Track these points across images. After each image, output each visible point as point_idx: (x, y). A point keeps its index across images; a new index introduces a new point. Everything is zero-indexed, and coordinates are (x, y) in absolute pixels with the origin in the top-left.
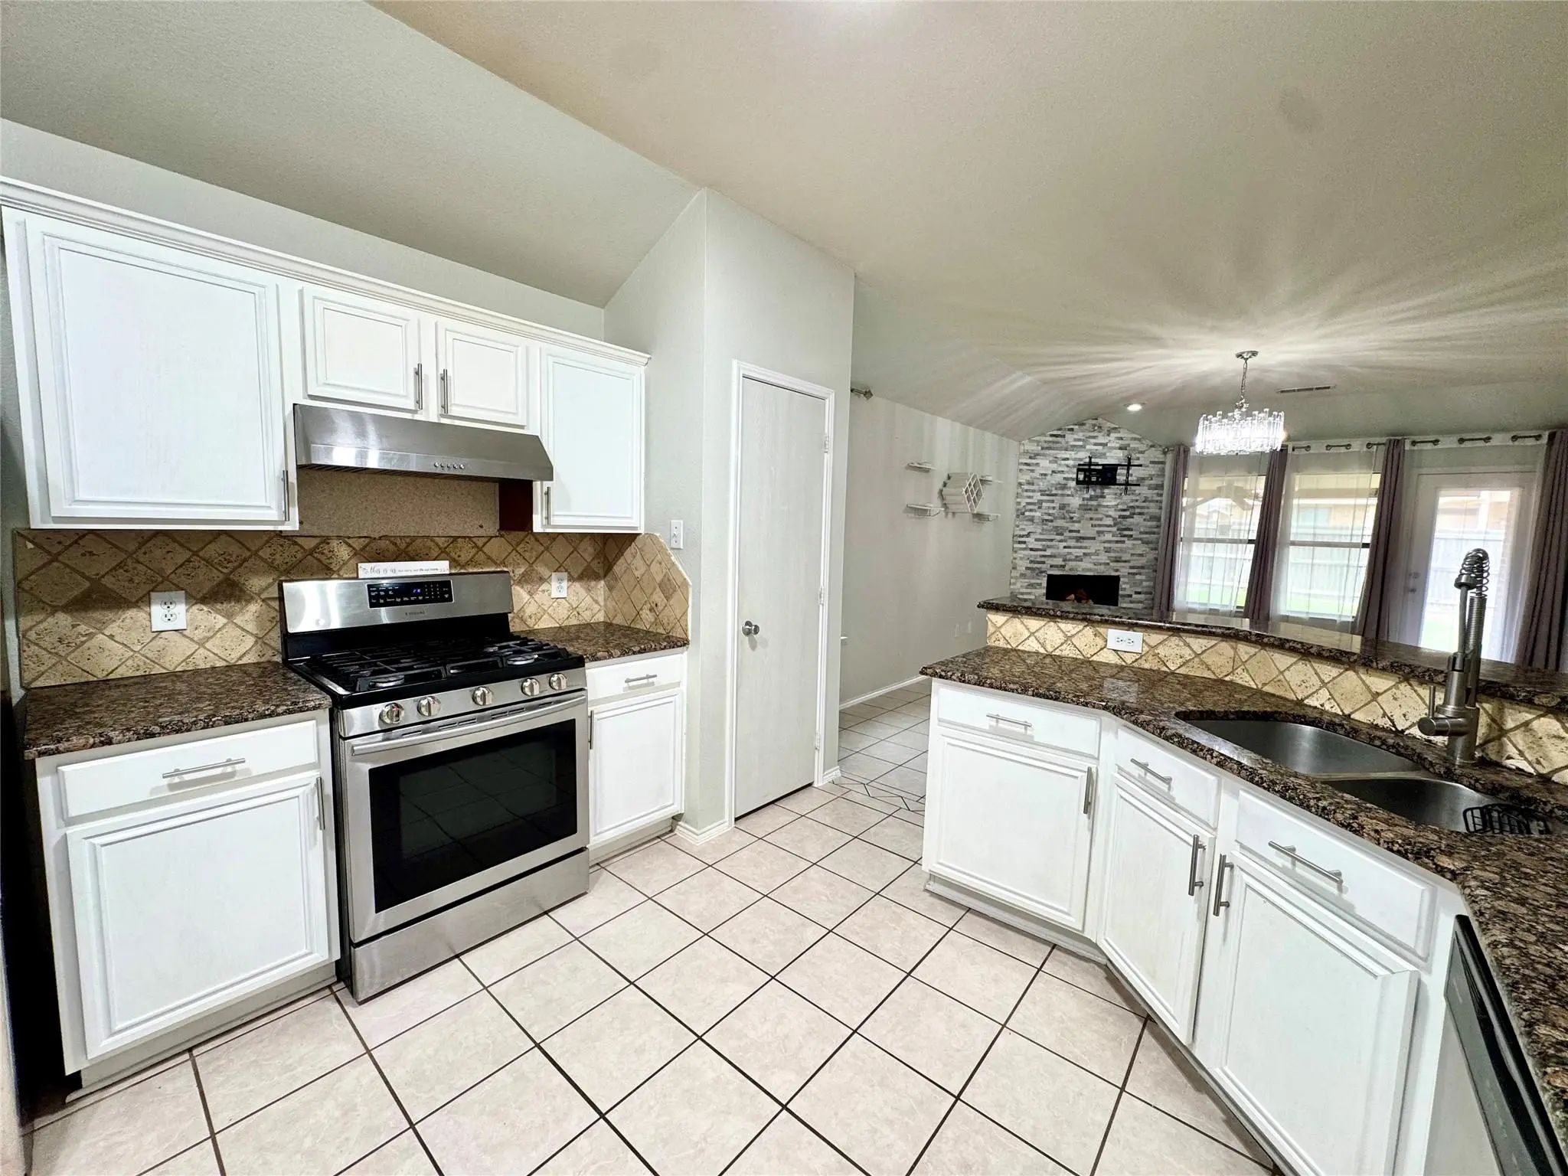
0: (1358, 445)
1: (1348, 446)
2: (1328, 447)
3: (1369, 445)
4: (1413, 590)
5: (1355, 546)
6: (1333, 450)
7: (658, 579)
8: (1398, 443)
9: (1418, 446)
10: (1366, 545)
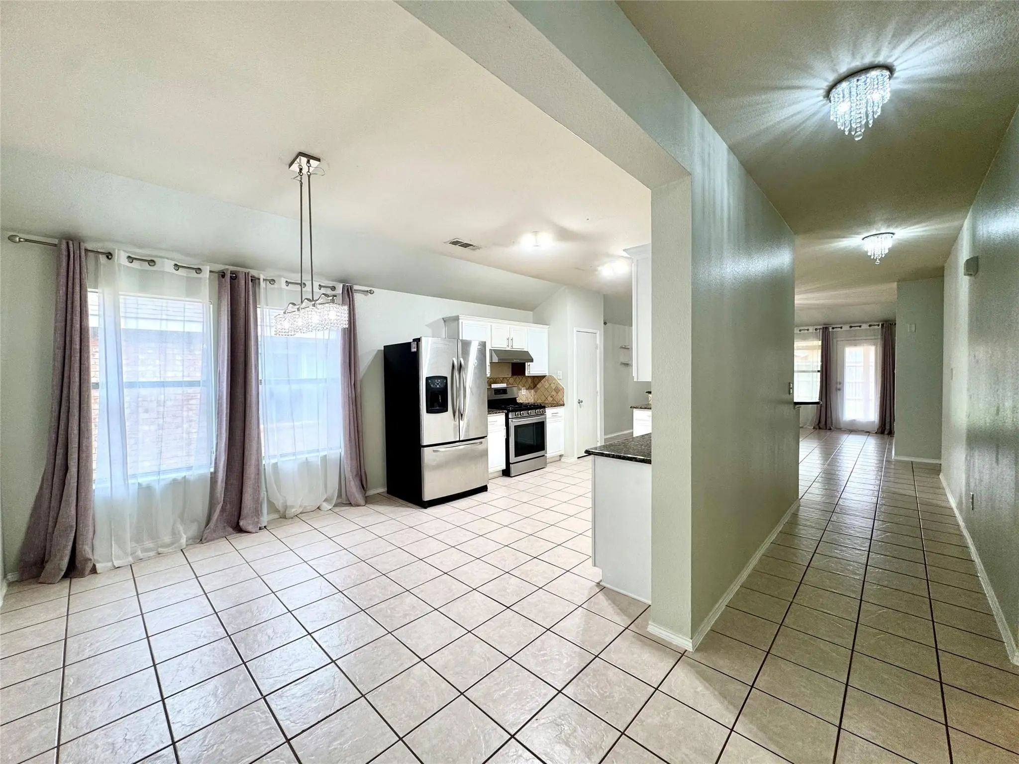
0: (811, 329)
1: (808, 330)
2: (800, 330)
3: (816, 329)
4: (839, 390)
5: (815, 372)
6: (802, 332)
7: (554, 388)
8: (826, 328)
9: (835, 330)
10: (818, 371)
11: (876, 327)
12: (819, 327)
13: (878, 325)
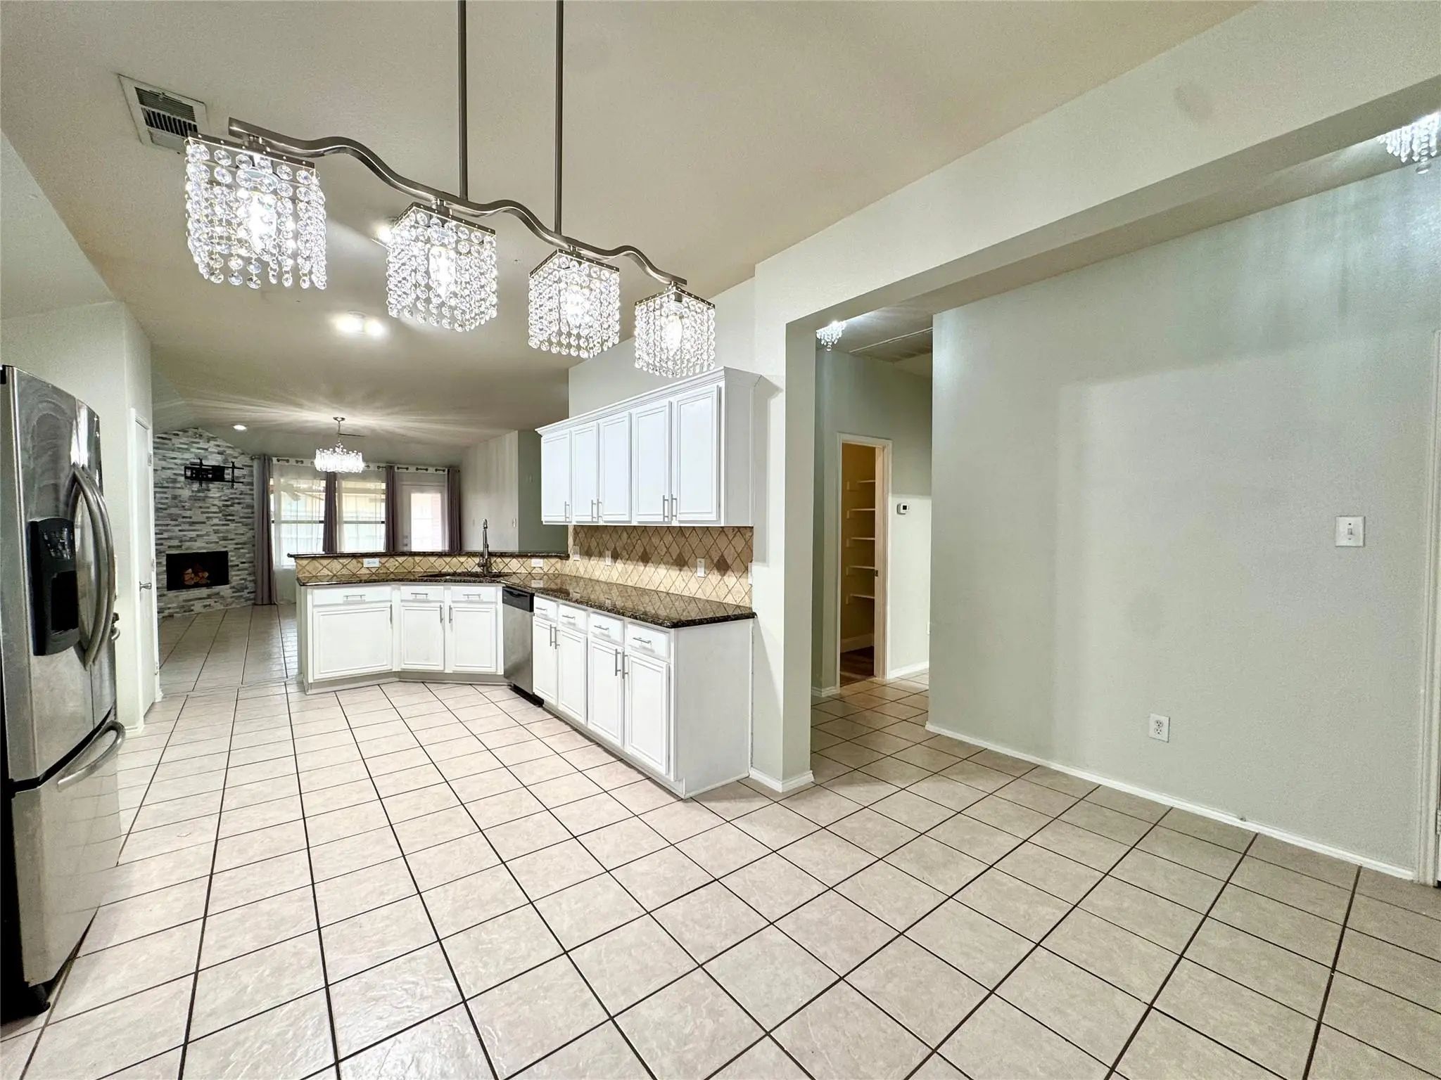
0: (373, 467)
1: (369, 467)
3: (379, 467)
5: (379, 522)
8: (391, 467)
9: (400, 470)
10: (383, 522)
11: (441, 472)
12: (381, 465)
13: (444, 471)
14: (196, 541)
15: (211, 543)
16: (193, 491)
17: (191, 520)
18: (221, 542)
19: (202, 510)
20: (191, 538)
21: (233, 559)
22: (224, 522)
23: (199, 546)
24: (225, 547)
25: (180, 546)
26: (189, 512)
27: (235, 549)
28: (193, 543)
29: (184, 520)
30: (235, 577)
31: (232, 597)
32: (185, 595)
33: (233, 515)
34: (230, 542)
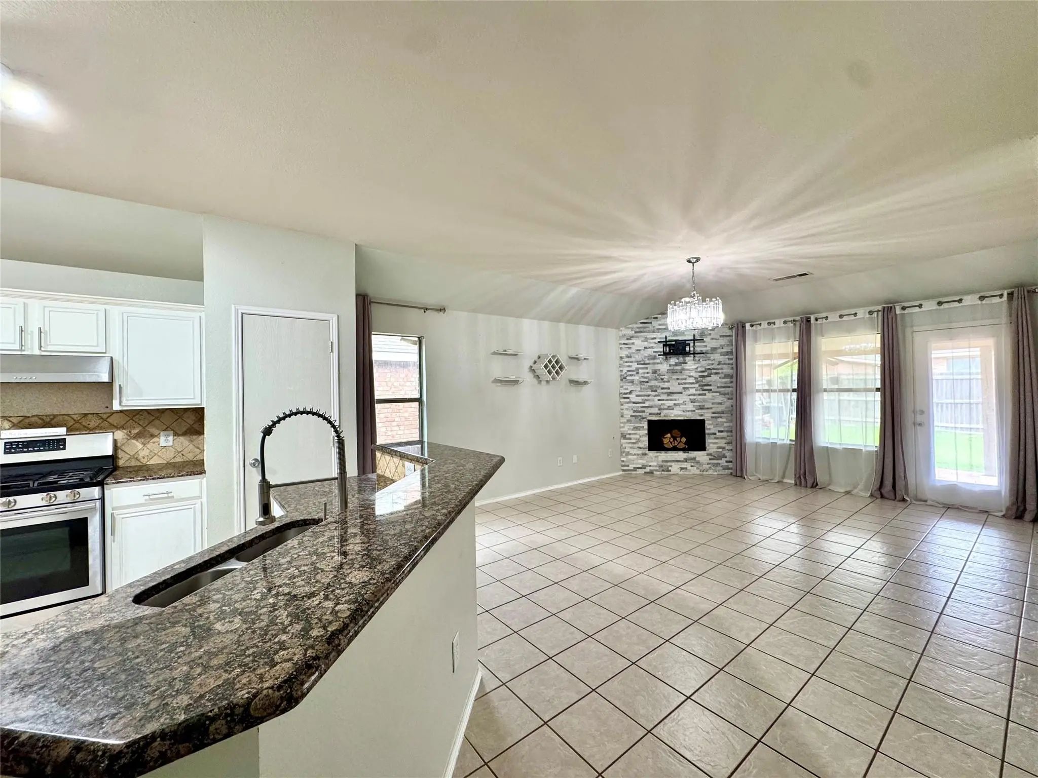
0: (862, 313)
1: (855, 314)
2: (841, 316)
3: (871, 313)
4: (920, 425)
5: (869, 390)
6: (845, 318)
8: (890, 309)
9: (906, 311)
10: (878, 390)
11: (996, 300)
12: (875, 308)
13: (1001, 296)
14: (673, 409)
15: (688, 411)
16: (670, 366)
17: (669, 391)
18: (696, 411)
19: (679, 381)
20: (669, 406)
21: (710, 427)
22: (701, 392)
23: (677, 414)
24: (702, 415)
25: (660, 414)
26: (666, 384)
27: (712, 417)
28: (671, 411)
29: (663, 391)
30: (712, 444)
31: (708, 464)
32: (663, 456)
33: (710, 385)
34: (706, 411)
